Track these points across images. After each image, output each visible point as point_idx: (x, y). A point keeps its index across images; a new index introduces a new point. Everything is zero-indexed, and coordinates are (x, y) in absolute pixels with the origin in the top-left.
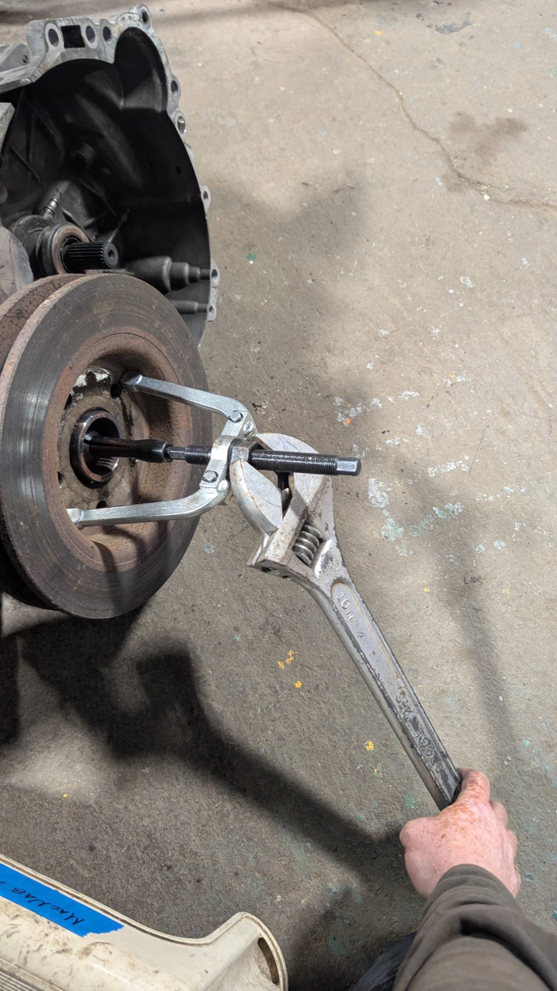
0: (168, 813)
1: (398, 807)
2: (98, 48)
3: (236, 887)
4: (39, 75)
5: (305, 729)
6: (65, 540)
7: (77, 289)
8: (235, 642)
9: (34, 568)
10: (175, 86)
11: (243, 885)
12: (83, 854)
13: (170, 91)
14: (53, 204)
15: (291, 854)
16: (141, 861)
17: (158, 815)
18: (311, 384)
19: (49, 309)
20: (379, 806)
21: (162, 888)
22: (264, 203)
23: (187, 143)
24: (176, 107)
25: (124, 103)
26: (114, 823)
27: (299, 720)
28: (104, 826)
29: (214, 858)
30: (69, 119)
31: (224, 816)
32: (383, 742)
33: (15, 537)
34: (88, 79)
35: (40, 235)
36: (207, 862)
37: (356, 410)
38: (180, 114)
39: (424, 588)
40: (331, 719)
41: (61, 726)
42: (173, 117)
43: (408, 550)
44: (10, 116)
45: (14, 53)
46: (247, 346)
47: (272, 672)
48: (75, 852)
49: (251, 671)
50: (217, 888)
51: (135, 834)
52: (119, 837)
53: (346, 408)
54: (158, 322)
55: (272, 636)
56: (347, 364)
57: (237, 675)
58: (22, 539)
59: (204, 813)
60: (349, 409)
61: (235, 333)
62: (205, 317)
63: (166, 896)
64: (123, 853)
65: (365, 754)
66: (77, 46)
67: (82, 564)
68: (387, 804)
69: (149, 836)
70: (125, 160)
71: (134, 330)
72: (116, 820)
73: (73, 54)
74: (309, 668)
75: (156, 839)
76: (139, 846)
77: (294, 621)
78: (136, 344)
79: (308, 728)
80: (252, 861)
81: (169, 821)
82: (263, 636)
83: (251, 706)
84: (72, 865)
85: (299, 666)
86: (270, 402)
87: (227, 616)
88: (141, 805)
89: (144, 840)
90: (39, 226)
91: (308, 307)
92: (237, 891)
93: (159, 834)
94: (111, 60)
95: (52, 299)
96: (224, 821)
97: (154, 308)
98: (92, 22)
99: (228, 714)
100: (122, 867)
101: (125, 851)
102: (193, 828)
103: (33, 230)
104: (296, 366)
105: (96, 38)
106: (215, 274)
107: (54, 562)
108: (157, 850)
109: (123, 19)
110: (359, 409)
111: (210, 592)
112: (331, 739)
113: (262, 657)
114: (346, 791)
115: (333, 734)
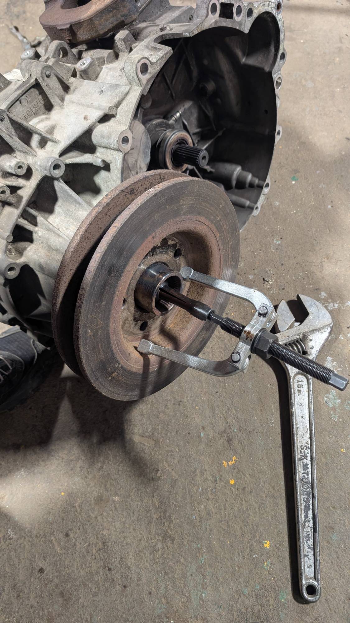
0: (120, 533)
1: (273, 595)
2: (240, 21)
3: (147, 602)
4: (196, 32)
5: (227, 514)
6: (113, 346)
7: (174, 186)
8: (199, 436)
9: (88, 361)
10: (283, 56)
11: (152, 603)
12: (61, 536)
13: (278, 59)
14: (178, 114)
15: (189, 596)
16: (93, 557)
17: (114, 531)
18: (308, 277)
19: (151, 196)
20: (260, 590)
21: (101, 581)
22: (315, 145)
23: (278, 95)
24: (279, 70)
25: (245, 60)
26: (86, 524)
27: (225, 506)
28: (79, 524)
29: (139, 576)
30: (206, 62)
31: (155, 550)
32: (277, 545)
33: (82, 339)
34: (227, 40)
35: (163, 134)
36: (134, 577)
37: (334, 305)
38: (280, 76)
39: (342, 448)
40: (247, 515)
41: (75, 448)
42: (275, 77)
43: (339, 417)
44: (169, 56)
45: (185, 12)
46: (272, 238)
47: (218, 466)
48: (57, 533)
49: (204, 460)
50: (135, 597)
51: (96, 537)
52: (86, 535)
53: (327, 301)
54: (220, 217)
55: (225, 441)
56: (337, 272)
57: (194, 459)
58: (86, 341)
59: (143, 542)
60: (329, 303)
61: (267, 227)
62: (251, 213)
63: (101, 587)
64: (85, 547)
65: (261, 548)
66: (227, 18)
67: (119, 364)
68: (265, 590)
69: (104, 543)
70: (233, 97)
71: (202, 219)
72: (88, 523)
73: (223, 23)
74: (243, 473)
75: (108, 547)
76: (96, 547)
77: (243, 437)
78: (201, 228)
79: (229, 514)
80: (163, 589)
81: (120, 538)
82: (220, 439)
83: (196, 484)
84: (52, 540)
85: (237, 470)
86: (276, 280)
87: (200, 417)
88: (105, 520)
89: (100, 544)
90: (164, 127)
91: (322, 223)
92: (147, 604)
93: (110, 544)
94: (246, 31)
95: (156, 189)
96: (154, 554)
97: (221, 207)
98: (243, 3)
99: (180, 483)
100: (81, 556)
101: (87, 546)
102: (133, 550)
103: (160, 129)
104: (301, 262)
105: (242, 15)
106: (267, 185)
107: (102, 360)
108: (106, 554)
109: (264, 5)
110: (336, 305)
111: (194, 396)
112: (242, 529)
113: (214, 454)
114: (241, 569)
115: (245, 525)
